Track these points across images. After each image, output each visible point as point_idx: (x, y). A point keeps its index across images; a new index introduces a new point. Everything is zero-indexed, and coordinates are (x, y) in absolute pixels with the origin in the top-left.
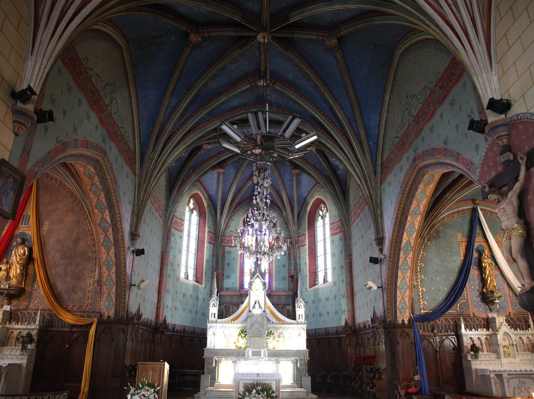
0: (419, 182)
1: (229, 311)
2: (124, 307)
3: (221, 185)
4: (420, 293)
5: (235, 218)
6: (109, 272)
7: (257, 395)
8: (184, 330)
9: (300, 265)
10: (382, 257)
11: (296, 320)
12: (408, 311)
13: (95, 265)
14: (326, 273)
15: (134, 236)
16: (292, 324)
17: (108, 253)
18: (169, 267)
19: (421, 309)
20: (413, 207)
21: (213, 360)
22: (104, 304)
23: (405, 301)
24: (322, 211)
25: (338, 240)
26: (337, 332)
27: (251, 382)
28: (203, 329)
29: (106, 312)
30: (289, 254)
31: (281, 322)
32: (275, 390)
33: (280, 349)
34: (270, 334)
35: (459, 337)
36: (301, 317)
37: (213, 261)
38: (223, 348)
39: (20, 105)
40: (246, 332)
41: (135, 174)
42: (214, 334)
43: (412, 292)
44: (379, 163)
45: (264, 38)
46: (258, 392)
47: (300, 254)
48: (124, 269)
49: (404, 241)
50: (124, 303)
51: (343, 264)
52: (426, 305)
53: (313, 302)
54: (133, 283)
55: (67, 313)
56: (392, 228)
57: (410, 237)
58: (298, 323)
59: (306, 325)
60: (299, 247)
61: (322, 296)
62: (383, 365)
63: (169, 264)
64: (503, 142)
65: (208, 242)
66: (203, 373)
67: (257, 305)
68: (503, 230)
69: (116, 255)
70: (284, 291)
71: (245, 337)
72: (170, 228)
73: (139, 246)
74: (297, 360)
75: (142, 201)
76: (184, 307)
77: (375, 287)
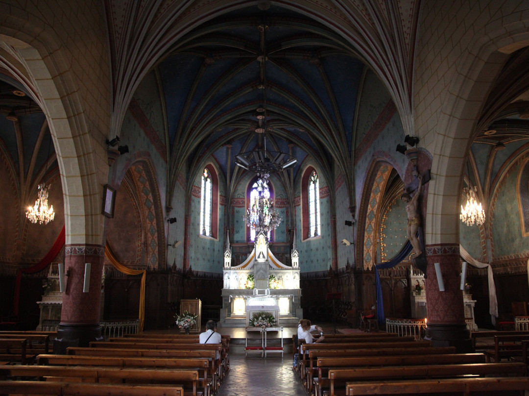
0: (378, 171)
1: (239, 259)
2: (165, 261)
3: (229, 157)
4: (382, 248)
5: (242, 183)
6: (153, 236)
7: (262, 321)
8: (205, 275)
9: (296, 221)
10: (354, 221)
11: (291, 266)
12: (371, 261)
13: (141, 231)
14: (316, 228)
15: (169, 209)
16: (289, 269)
17: (152, 223)
18: (191, 227)
19: (382, 260)
20: (374, 187)
21: (229, 298)
22: (150, 260)
23: (370, 254)
24: (314, 177)
25: (326, 202)
26: (324, 274)
27: (258, 312)
28: (219, 274)
29: (152, 266)
30: (287, 212)
31: (280, 268)
32: (274, 317)
33: (280, 289)
34: (272, 277)
35: (409, 280)
36: (295, 264)
37: (225, 219)
38: (236, 288)
39: (111, 147)
40: (253, 276)
41: (167, 163)
42: (229, 278)
43: (375, 247)
44: (353, 149)
45: (263, 59)
46: (263, 319)
47: (295, 212)
48: (163, 234)
49: (369, 211)
50: (165, 258)
51: (330, 221)
52: (385, 257)
53: (306, 251)
54: (169, 244)
55: (124, 267)
56: (360, 200)
57: (373, 208)
58: (293, 269)
59: (299, 271)
60: (295, 206)
61: (313, 247)
62: (353, 300)
63: (191, 225)
64: (414, 163)
65: (221, 204)
66: (222, 308)
67: (261, 256)
68: (408, 220)
69: (157, 224)
70: (283, 242)
71: (252, 280)
72: (190, 196)
73: (172, 216)
74: (292, 297)
75: (173, 182)
76: (204, 257)
77: (348, 244)
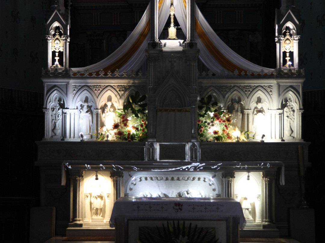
11: (274, 66)
16: (266, 77)
21: (60, 170)
31: (236, 72)
34: (207, 103)
36: (288, 58)
40: (144, 98)
58: (280, 76)
59: (301, 81)
67: (172, 31)
71: (142, 111)
74: (279, 169)
